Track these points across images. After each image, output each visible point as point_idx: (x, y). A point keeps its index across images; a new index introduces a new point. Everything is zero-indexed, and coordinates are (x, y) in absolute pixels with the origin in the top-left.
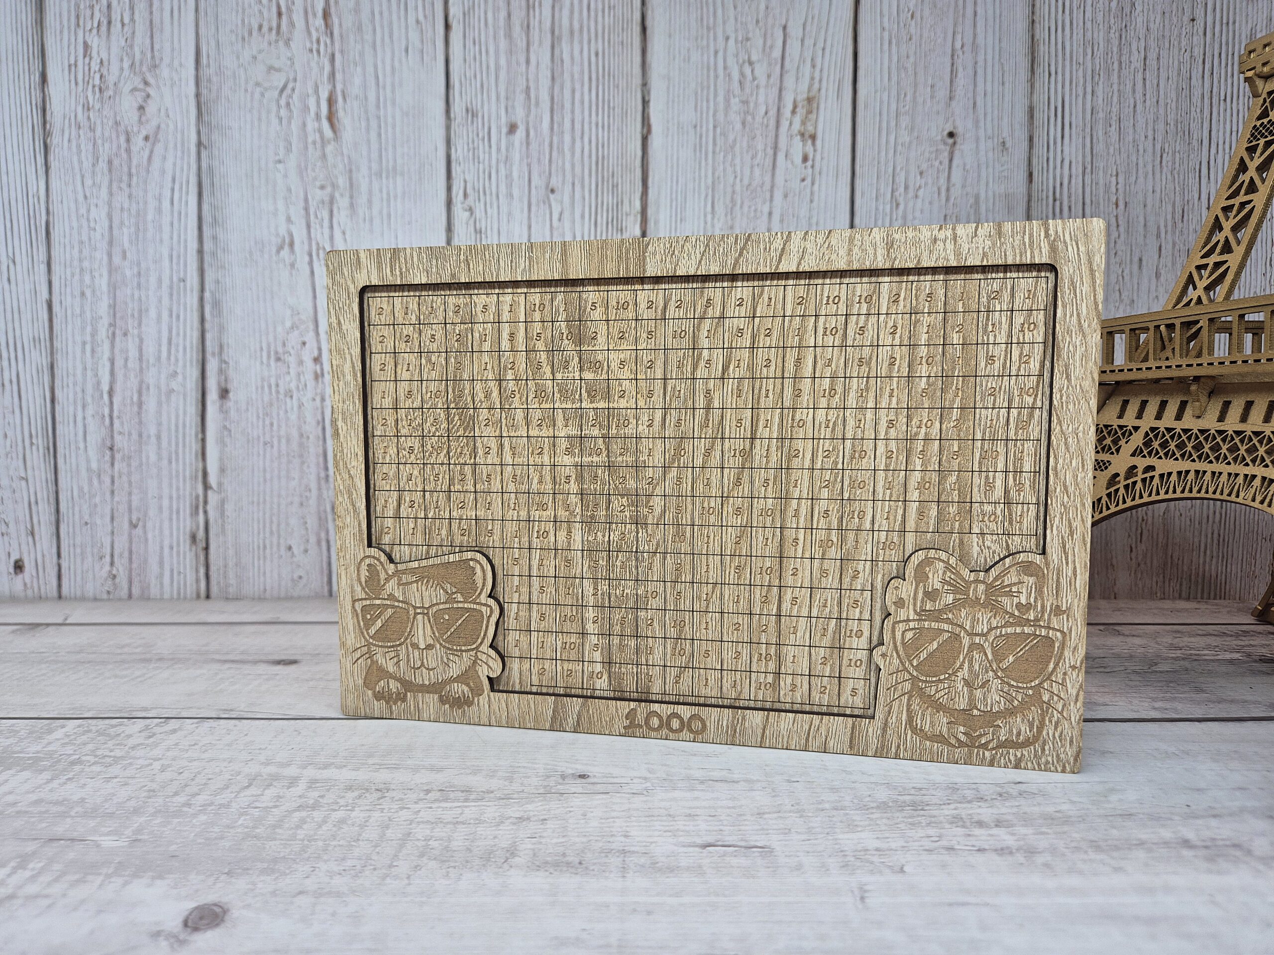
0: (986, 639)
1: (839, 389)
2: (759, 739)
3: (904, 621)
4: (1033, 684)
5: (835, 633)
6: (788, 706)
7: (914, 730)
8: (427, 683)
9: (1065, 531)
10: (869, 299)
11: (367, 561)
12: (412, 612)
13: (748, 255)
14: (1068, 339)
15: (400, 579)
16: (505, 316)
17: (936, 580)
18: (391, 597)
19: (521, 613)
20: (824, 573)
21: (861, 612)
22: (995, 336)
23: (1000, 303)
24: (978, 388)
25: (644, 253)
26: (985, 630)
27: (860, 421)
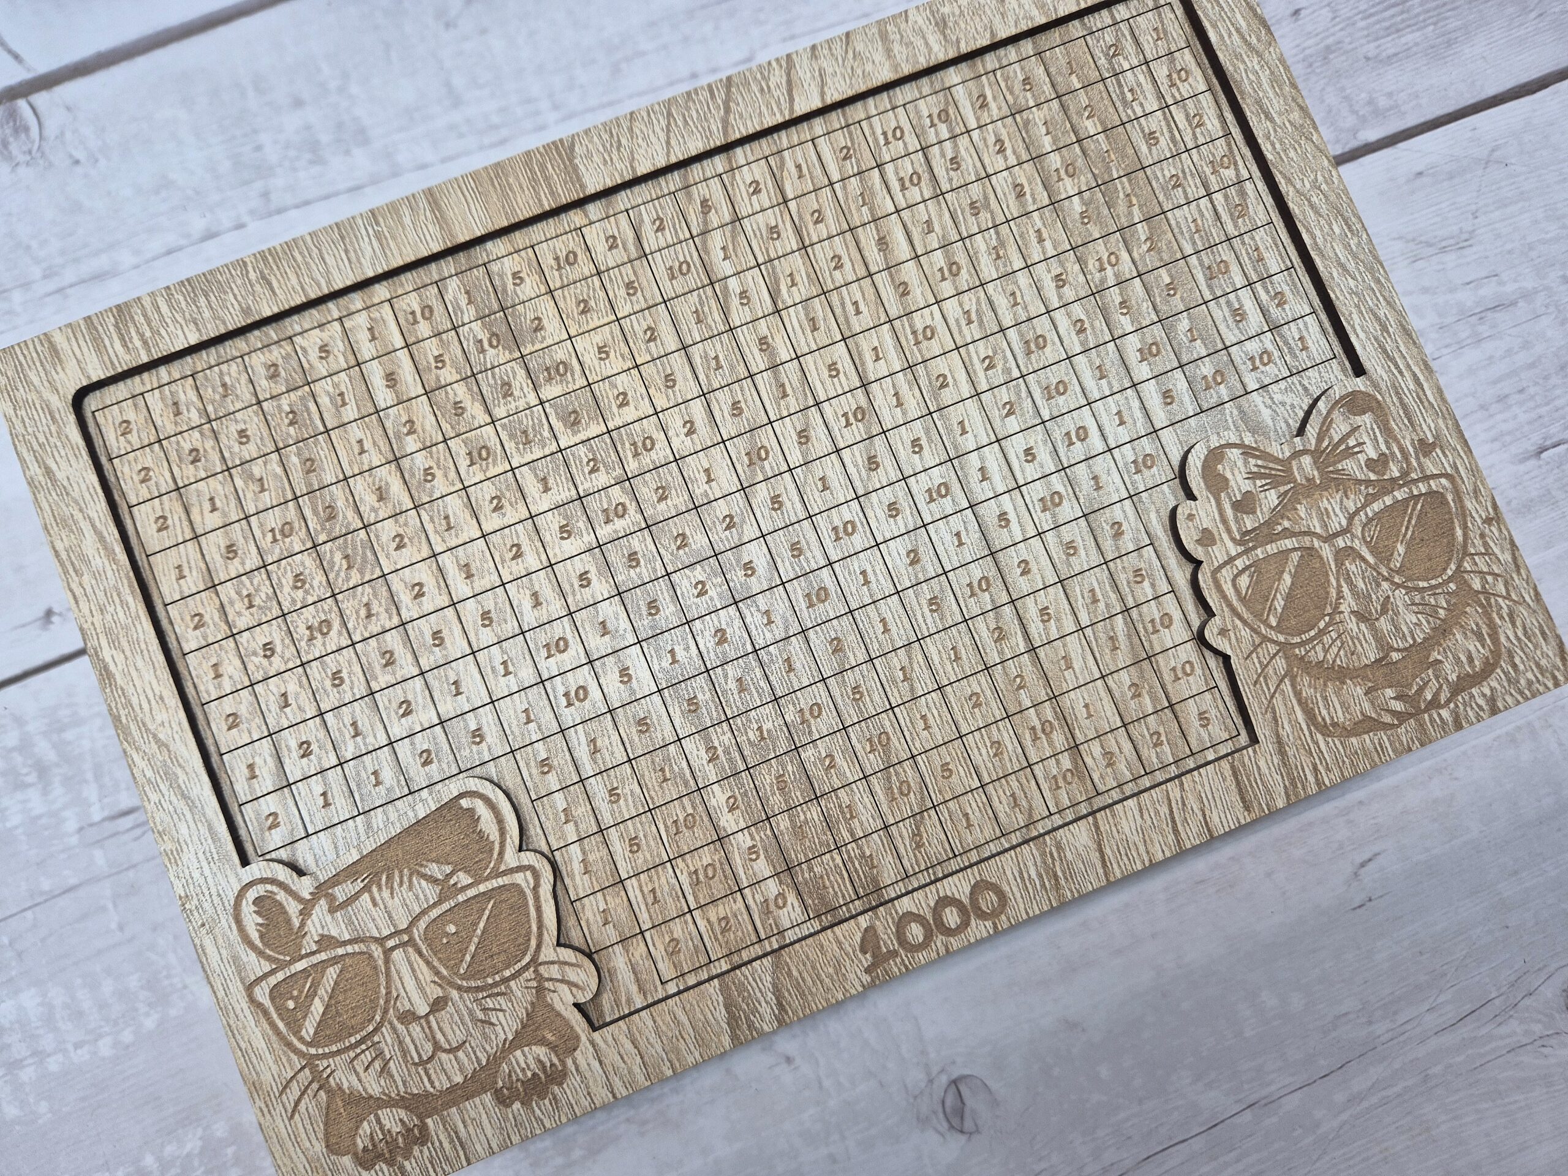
0: (1353, 536)
1: (961, 258)
2: (1101, 871)
3: (1226, 563)
4: (1450, 573)
5: (1129, 636)
6: (1116, 795)
7: (1325, 730)
8: (459, 1079)
9: (1374, 328)
10: (944, 115)
11: (252, 894)
12: (377, 952)
13: (740, 106)
14: (1242, 67)
15: (331, 898)
16: (367, 349)
17: (1239, 478)
18: (326, 942)
19: (591, 858)
20: (1070, 548)
21: (1153, 585)
22: (1141, 105)
23: (1126, 58)
24: (1154, 183)
25: (571, 161)
26: (1344, 523)
27: (1013, 294)
